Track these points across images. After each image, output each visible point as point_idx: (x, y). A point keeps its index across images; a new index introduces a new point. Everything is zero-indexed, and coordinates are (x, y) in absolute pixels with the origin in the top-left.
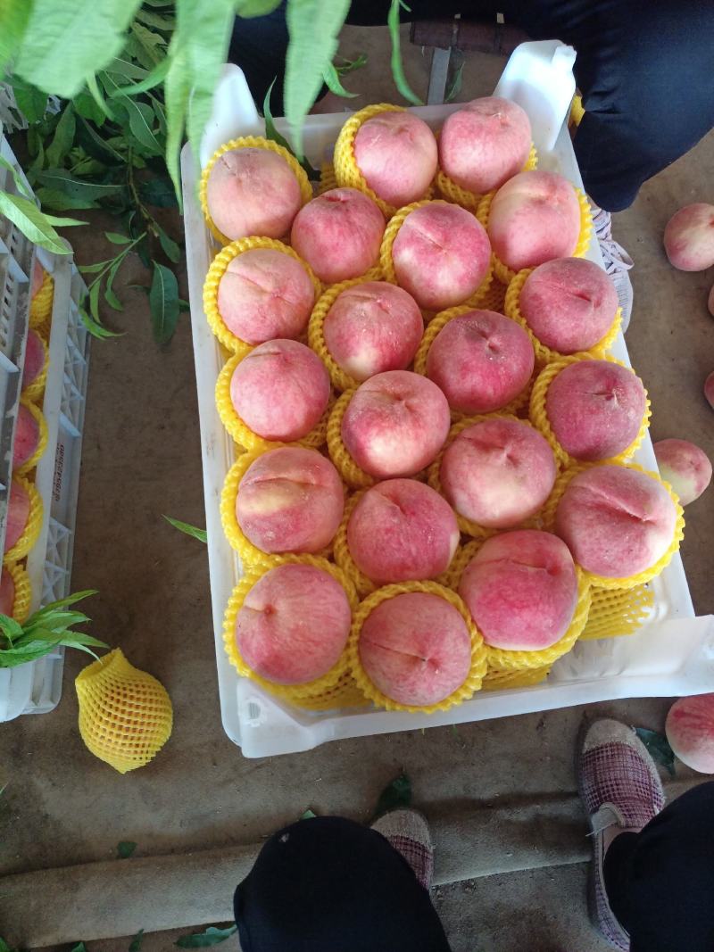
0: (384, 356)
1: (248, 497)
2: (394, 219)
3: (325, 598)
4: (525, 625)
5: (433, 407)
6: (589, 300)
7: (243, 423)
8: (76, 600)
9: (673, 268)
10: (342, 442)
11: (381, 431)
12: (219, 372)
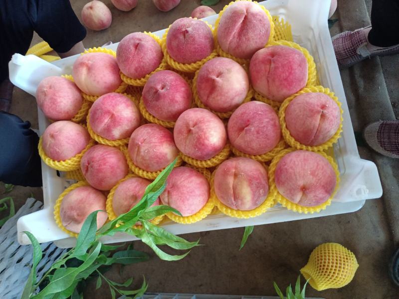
0: (166, 141)
1: (242, 204)
2: (97, 140)
3: (294, 162)
4: (299, 67)
5: (193, 115)
6: (138, 44)
7: (202, 209)
8: (281, 293)
9: (110, 26)
10: (209, 160)
11: (207, 138)
12: (176, 223)
